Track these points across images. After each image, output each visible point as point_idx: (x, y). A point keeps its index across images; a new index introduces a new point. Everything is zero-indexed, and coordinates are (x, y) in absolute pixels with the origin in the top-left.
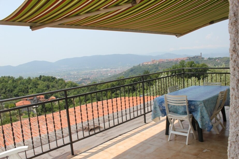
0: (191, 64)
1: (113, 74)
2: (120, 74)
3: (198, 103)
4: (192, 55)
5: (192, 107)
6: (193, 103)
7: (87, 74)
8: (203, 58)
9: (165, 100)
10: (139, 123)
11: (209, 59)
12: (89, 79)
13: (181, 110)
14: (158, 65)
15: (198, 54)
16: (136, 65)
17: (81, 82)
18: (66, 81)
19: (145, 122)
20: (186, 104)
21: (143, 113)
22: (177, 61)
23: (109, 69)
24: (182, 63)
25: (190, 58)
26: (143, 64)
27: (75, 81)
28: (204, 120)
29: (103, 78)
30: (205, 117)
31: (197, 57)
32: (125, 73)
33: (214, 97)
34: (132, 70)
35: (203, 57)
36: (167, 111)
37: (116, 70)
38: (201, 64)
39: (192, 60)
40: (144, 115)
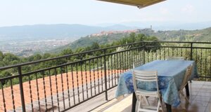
0: (142, 37)
1: (59, 45)
2: (67, 46)
3: (169, 79)
4: (143, 27)
5: (162, 84)
6: (164, 79)
7: (29, 45)
8: (153, 31)
9: (133, 75)
10: (101, 100)
11: (159, 32)
12: (31, 50)
13: (150, 86)
14: (108, 37)
15: (148, 27)
16: (84, 36)
17: (21, 54)
18: (4, 53)
19: (107, 99)
20: (156, 80)
21: (104, 89)
22: (127, 33)
23: (54, 40)
24: (133, 35)
25: (140, 31)
26: (91, 36)
27: (15, 53)
28: (172, 96)
29: (48, 50)
30: (174, 93)
31: (147, 30)
32: (72, 44)
33: (182, 72)
34: (79, 42)
35: (153, 29)
36: (135, 87)
37: (63, 41)
38: (151, 36)
39: (142, 33)
40: (106, 91)
